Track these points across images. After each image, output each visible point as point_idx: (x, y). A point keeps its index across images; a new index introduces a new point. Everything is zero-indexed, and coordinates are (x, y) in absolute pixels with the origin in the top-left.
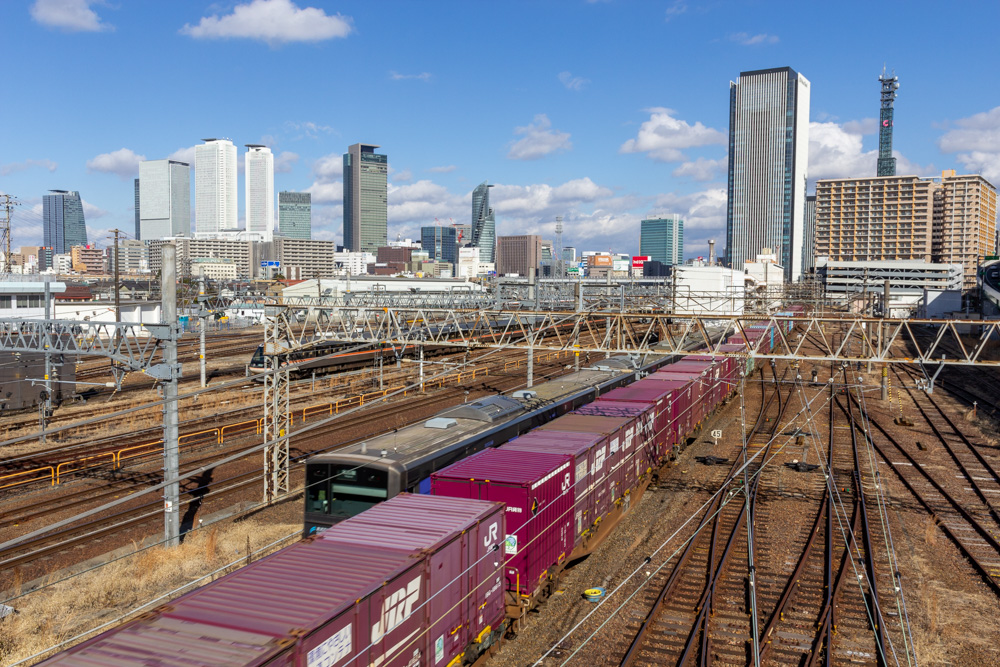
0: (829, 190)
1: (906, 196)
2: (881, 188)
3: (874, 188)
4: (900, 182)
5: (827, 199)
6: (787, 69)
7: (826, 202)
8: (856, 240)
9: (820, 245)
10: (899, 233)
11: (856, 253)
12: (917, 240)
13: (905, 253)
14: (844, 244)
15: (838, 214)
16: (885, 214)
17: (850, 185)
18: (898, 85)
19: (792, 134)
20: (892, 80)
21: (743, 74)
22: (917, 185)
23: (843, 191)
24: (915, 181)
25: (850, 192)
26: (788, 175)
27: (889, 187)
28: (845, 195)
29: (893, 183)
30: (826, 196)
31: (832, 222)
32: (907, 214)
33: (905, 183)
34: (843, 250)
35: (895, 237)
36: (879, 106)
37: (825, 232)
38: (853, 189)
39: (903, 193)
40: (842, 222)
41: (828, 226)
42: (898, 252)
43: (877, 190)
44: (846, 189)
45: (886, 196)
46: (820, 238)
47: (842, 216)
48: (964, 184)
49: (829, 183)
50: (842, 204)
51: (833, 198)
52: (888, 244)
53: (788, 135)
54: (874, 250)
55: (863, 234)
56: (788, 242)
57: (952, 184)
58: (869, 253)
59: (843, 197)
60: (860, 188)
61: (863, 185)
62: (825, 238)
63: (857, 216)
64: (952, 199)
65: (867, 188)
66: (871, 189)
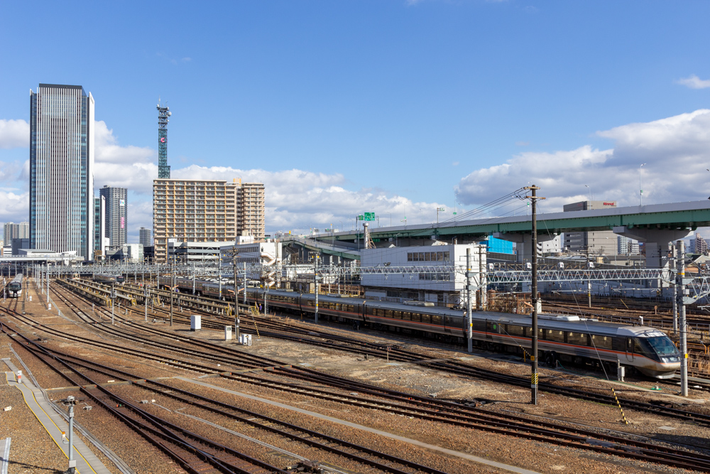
0: (164, 187)
1: (220, 195)
2: (202, 188)
3: (198, 187)
4: (215, 185)
5: (162, 194)
6: (80, 87)
7: (162, 196)
8: (186, 226)
9: (158, 229)
10: (216, 222)
11: (186, 236)
12: (229, 227)
13: (221, 237)
14: (176, 229)
15: (172, 206)
16: (206, 208)
17: (180, 184)
18: (170, 113)
19: (86, 140)
20: (166, 109)
21: (41, 85)
22: (227, 187)
23: (175, 188)
24: (225, 185)
25: (180, 189)
26: (84, 172)
27: (208, 187)
28: (177, 191)
29: (210, 185)
30: (162, 191)
31: (168, 212)
32: (221, 208)
33: (218, 185)
34: (176, 234)
35: (214, 224)
36: (158, 127)
37: (162, 219)
38: (182, 187)
39: (218, 192)
40: (175, 212)
41: (164, 215)
42: (216, 236)
43: (199, 190)
44: (177, 187)
45: (206, 194)
46: (158, 224)
47: (175, 207)
48: (256, 188)
49: (164, 182)
50: (175, 198)
51: (168, 193)
52: (209, 229)
53: (83, 140)
54: (199, 234)
55: (191, 222)
56: (85, 227)
57: (249, 188)
58: (196, 236)
59: (175, 193)
60: (188, 187)
61: (190, 185)
62: (162, 224)
63: (186, 207)
64: (249, 199)
65: (193, 187)
66: (195, 188)
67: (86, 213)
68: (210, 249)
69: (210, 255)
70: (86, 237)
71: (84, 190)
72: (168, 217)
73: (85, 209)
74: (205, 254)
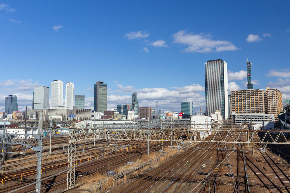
0: (234, 93)
1: (256, 95)
2: (249, 92)
3: (247, 92)
7: (234, 97)
8: (243, 107)
9: (233, 109)
10: (255, 105)
11: (243, 111)
12: (260, 107)
13: (257, 111)
14: (239, 109)
15: (237, 100)
16: (251, 100)
22: (259, 92)
23: (238, 93)
25: (240, 94)
27: (251, 92)
28: (239, 95)
30: (233, 95)
31: (236, 102)
32: (257, 100)
33: (255, 91)
38: (241, 93)
40: (239, 102)
41: (235, 104)
42: (255, 111)
45: (250, 95)
47: (239, 100)
48: (272, 91)
50: (238, 97)
51: (236, 96)
52: (252, 108)
55: (245, 106)
57: (269, 91)
58: (247, 111)
60: (243, 93)
62: (234, 107)
63: (243, 100)
65: (245, 93)
66: (246, 93)
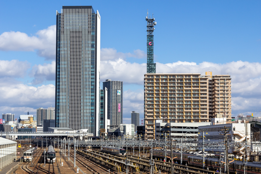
0: (152, 80)
1: (195, 85)
2: (182, 80)
3: (178, 79)
4: (192, 77)
5: (151, 85)
6: (90, 7)
7: (150, 87)
8: (169, 110)
9: (148, 112)
10: (192, 107)
11: (169, 118)
12: (202, 111)
13: (196, 118)
14: (162, 112)
15: (158, 94)
16: (185, 96)
17: (164, 78)
18: (156, 23)
19: (95, 46)
20: (153, 20)
21: (64, 7)
22: (201, 79)
23: (160, 81)
24: (199, 77)
25: (164, 81)
26: (93, 70)
27: (186, 79)
28: (162, 83)
29: (188, 77)
30: (150, 83)
31: (155, 99)
32: (196, 96)
33: (194, 78)
34: (162, 116)
35: (190, 109)
36: (147, 33)
37: (151, 105)
38: (166, 79)
39: (193, 83)
40: (161, 99)
41: (152, 101)
42: (192, 118)
43: (179, 81)
44: (162, 79)
45: (184, 85)
46: (148, 109)
47: (161, 95)
48: (224, 79)
49: (152, 76)
50: (161, 88)
51: (155, 85)
52: (187, 112)
53: (92, 46)
54: (179, 116)
55: (173, 107)
56: (94, 111)
57: (218, 80)
58: (177, 118)
59: (161, 85)
60: (170, 80)
61: (172, 77)
62: (151, 109)
63: (169, 95)
64: (219, 88)
65: (174, 80)
66: (176, 80)
67: (94, 101)
68: (188, 128)
69: (188, 133)
70: (94, 118)
71: (93, 84)
72: (155, 103)
73: (94, 97)
74: (184, 132)
